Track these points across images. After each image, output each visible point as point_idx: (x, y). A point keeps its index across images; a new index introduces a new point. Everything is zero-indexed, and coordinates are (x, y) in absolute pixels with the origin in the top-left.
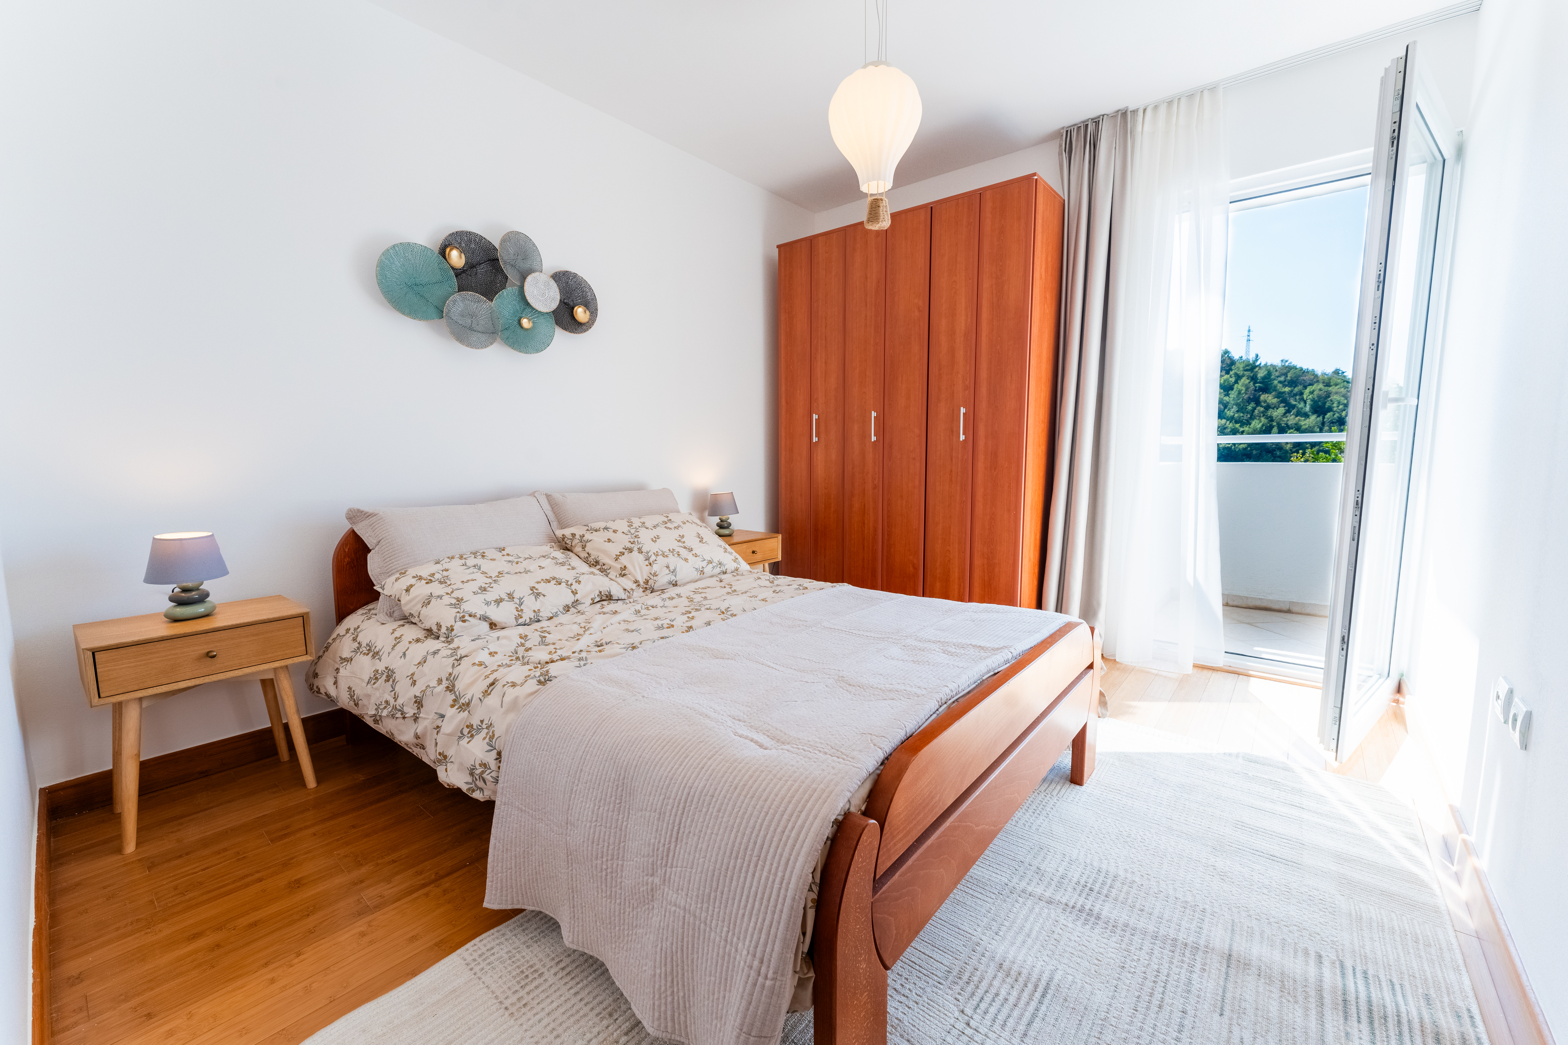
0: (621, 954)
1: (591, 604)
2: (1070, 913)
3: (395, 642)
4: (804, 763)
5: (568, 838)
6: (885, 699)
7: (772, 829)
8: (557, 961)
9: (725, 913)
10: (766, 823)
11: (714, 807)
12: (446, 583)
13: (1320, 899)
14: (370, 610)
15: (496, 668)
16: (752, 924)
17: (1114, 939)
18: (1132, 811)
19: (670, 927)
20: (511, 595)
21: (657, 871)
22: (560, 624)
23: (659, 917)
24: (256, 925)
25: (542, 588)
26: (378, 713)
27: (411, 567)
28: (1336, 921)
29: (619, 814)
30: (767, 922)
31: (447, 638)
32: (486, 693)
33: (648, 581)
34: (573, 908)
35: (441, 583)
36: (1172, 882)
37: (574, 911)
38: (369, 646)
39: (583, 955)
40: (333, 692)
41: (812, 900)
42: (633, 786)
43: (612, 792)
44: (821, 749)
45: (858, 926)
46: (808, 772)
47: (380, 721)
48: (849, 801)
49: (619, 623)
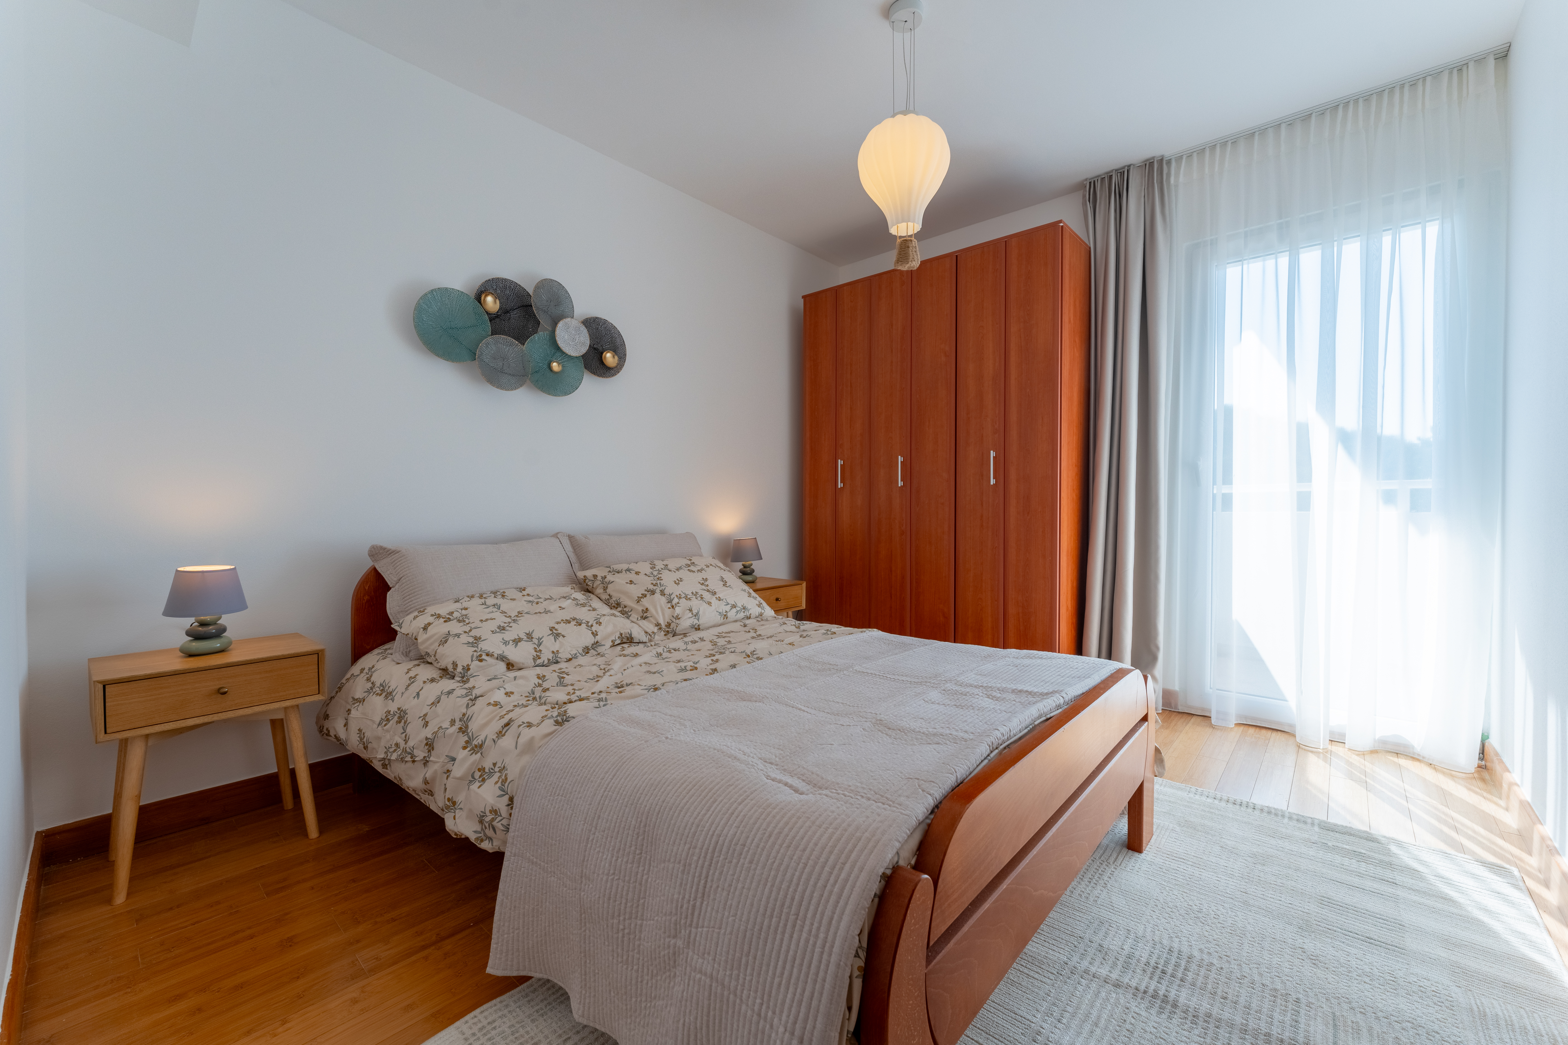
0: (637, 1031)
1: (611, 647)
2: (1142, 999)
3: (409, 682)
4: (845, 808)
5: (582, 894)
6: (930, 744)
7: (812, 883)
8: (564, 1038)
9: (758, 982)
10: (804, 876)
11: (745, 858)
12: (464, 621)
13: (1433, 991)
14: (386, 649)
15: (511, 708)
16: (789, 996)
17: (1196, 1032)
18: (1201, 882)
19: (695, 998)
20: (530, 635)
21: (680, 932)
22: (579, 665)
23: (682, 986)
24: (242, 988)
25: (561, 628)
26: (387, 756)
27: (430, 605)
28: (1456, 1017)
29: (639, 867)
30: (807, 993)
31: (463, 677)
32: (500, 734)
33: (670, 625)
34: (585, 975)
35: (459, 621)
36: (1256, 966)
37: (585, 979)
38: (383, 686)
39: (593, 1033)
40: (342, 735)
41: (859, 968)
42: (655, 834)
43: (632, 841)
44: (863, 794)
45: (911, 1002)
46: (850, 819)
47: (388, 766)
48: (898, 853)
49: (641, 665)
